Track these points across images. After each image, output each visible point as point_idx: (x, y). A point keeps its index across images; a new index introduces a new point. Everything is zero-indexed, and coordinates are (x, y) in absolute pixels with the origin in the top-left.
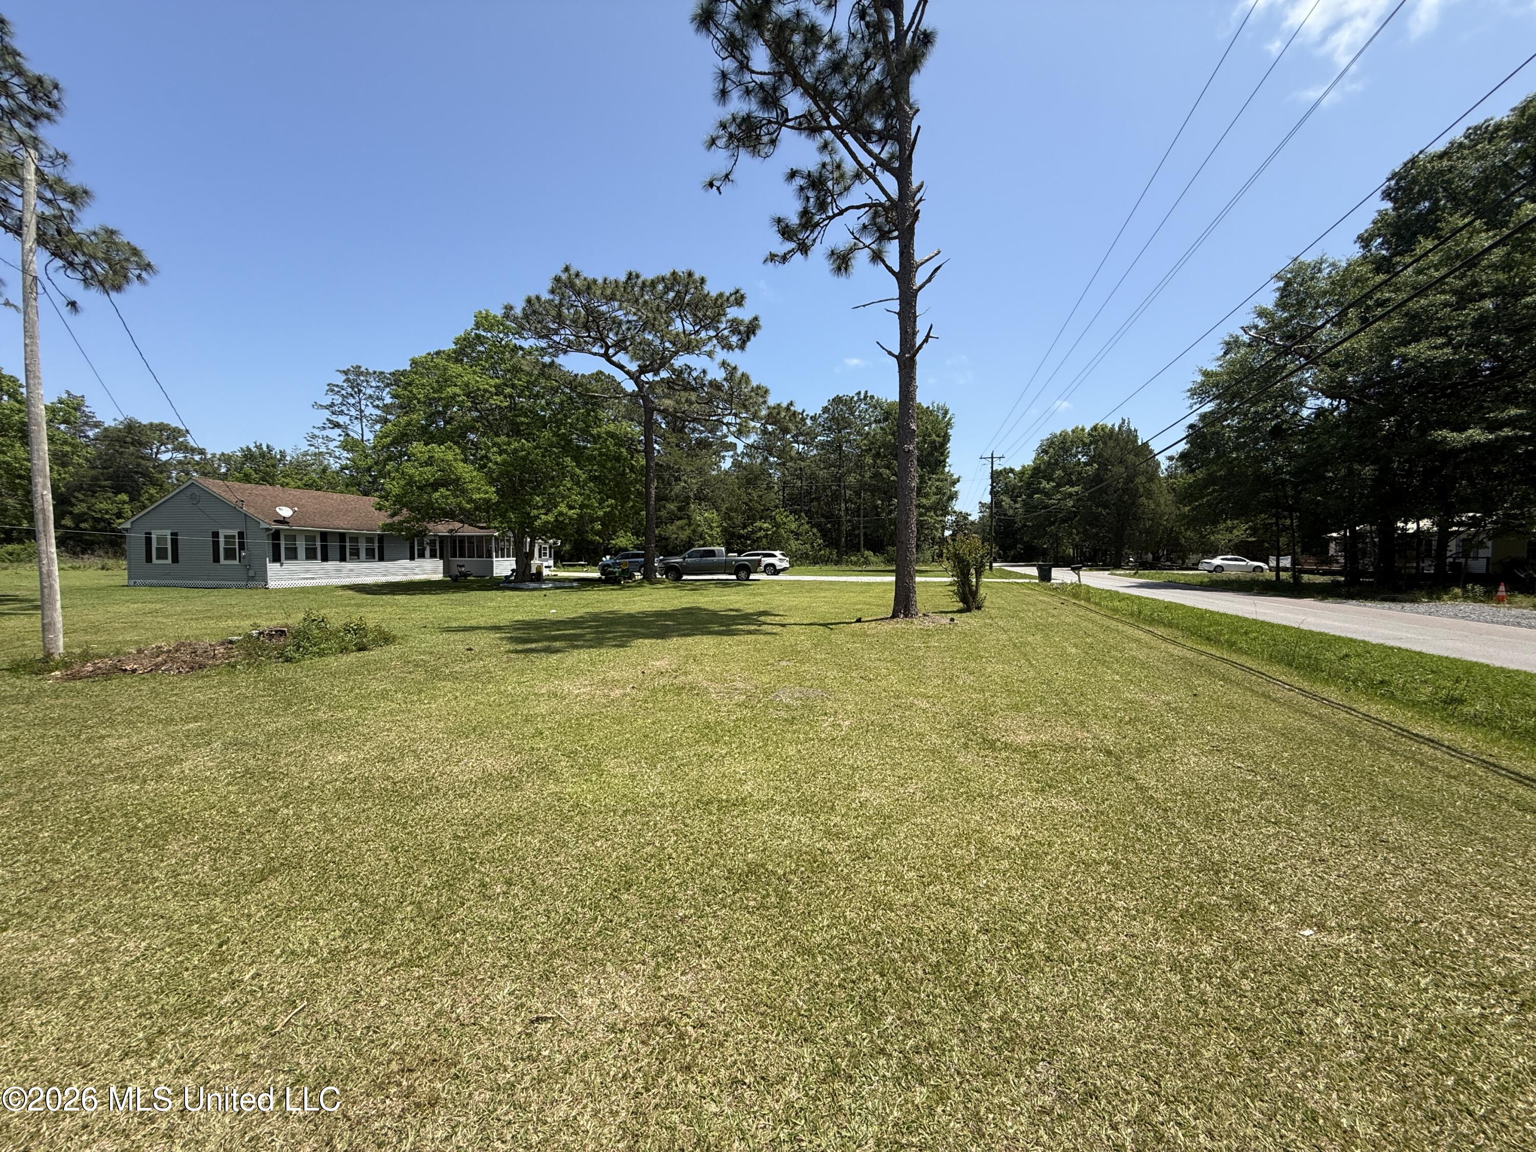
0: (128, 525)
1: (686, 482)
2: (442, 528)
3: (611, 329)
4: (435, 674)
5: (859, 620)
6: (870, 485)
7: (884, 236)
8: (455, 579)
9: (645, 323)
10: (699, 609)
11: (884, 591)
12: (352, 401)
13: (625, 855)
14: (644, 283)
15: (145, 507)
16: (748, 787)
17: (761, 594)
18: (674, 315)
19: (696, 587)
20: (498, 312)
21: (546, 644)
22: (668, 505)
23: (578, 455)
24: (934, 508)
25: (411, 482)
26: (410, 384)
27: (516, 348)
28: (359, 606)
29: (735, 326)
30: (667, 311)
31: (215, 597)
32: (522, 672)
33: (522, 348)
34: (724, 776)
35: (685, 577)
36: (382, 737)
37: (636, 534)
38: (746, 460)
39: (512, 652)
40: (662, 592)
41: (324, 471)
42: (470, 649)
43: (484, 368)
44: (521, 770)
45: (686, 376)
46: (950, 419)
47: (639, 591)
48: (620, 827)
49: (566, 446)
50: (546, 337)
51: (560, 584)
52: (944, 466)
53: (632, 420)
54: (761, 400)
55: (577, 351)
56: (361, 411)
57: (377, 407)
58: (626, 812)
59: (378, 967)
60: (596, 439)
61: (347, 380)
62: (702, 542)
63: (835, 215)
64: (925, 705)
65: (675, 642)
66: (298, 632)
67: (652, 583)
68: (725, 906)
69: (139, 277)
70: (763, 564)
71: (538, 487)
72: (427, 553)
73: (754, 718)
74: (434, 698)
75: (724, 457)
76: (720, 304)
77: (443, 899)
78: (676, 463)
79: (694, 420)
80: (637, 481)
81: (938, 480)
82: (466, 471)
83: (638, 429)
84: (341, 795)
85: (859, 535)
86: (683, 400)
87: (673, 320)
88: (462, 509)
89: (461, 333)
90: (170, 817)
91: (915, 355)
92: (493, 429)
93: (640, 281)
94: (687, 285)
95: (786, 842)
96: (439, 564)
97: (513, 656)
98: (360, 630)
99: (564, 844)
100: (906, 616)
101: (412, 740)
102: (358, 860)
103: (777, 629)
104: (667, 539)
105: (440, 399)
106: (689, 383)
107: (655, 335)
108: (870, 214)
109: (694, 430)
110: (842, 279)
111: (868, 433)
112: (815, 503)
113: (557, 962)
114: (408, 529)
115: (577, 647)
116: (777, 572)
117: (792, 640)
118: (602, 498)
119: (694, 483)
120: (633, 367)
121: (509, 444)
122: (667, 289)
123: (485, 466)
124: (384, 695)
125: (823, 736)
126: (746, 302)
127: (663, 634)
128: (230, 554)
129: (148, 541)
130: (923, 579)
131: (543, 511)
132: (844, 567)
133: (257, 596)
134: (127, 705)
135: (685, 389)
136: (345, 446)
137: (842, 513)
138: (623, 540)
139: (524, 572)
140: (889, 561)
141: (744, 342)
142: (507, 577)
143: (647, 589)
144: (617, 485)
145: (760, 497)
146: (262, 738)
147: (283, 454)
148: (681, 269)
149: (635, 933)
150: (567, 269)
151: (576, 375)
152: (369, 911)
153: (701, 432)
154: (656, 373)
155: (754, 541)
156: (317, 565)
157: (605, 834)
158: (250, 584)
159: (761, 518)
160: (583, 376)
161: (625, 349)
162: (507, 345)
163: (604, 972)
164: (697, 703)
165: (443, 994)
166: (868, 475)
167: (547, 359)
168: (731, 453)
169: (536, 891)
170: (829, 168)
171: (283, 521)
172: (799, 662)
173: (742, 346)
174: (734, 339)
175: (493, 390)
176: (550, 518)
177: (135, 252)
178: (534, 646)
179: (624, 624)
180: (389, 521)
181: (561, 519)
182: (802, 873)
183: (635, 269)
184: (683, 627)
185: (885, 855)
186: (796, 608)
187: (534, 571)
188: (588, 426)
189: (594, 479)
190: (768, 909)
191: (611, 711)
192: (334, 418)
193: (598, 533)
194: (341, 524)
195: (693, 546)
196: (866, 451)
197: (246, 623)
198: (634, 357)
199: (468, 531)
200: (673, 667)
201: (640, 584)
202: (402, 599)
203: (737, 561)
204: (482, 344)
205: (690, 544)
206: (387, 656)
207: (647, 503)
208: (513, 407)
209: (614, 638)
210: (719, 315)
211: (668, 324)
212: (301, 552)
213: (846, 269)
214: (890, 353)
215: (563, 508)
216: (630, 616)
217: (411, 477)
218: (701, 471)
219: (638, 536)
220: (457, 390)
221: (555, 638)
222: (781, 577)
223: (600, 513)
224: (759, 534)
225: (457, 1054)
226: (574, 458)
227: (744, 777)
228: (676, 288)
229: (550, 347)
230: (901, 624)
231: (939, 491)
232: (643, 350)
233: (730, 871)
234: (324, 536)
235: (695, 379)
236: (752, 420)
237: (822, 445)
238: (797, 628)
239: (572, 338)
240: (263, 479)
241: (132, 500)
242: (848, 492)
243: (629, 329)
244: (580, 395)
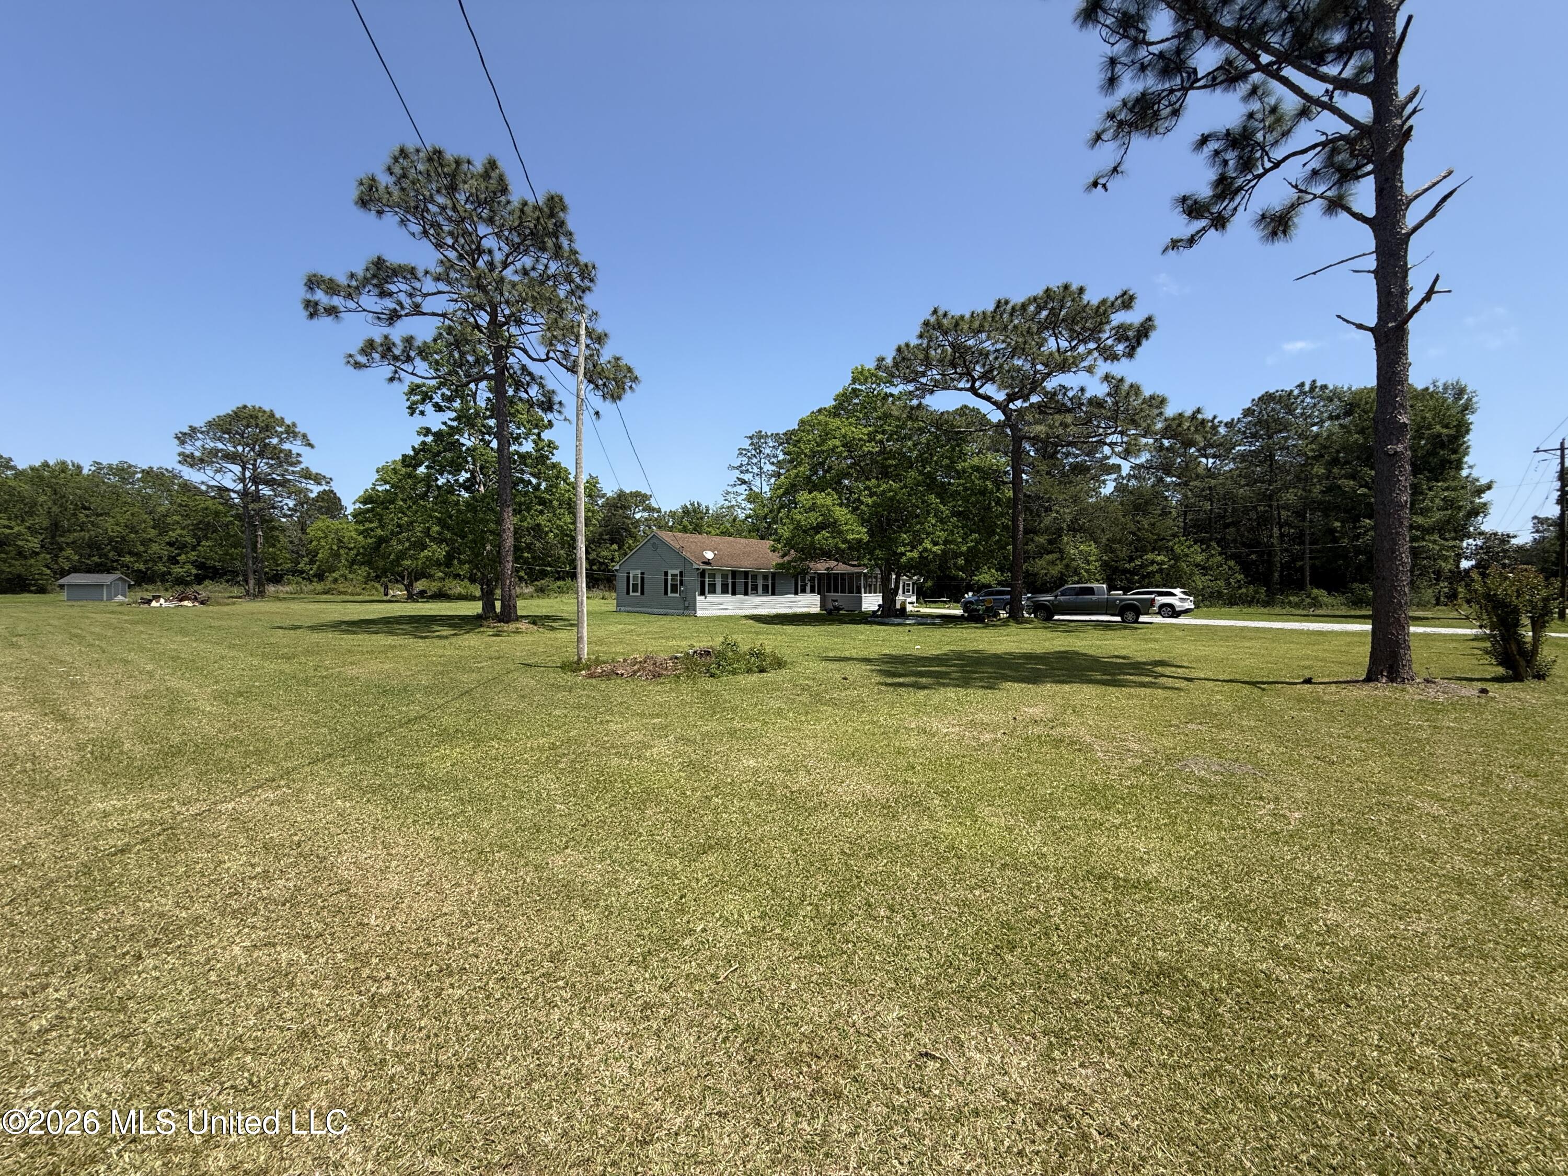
0: (617, 567)
1: (1057, 512)
2: (821, 566)
3: (977, 362)
4: (818, 699)
5: (1308, 681)
6: (1320, 503)
7: (1347, 175)
8: (830, 612)
9: (1015, 349)
10: (1077, 653)
11: (1349, 644)
12: (755, 460)
13: (1006, 912)
14: (1013, 308)
15: (626, 554)
16: (1153, 870)
17: (1156, 641)
18: (1046, 334)
19: (1070, 628)
20: (871, 365)
21: (913, 679)
22: (1036, 538)
23: (943, 492)
24: (1440, 529)
25: (798, 526)
26: (798, 441)
27: (887, 396)
28: (757, 633)
29: (1121, 333)
30: (1040, 331)
31: (664, 622)
32: (893, 704)
33: (892, 395)
34: (1119, 849)
35: (1056, 617)
36: (780, 749)
37: (1001, 569)
38: (1133, 482)
39: (882, 684)
40: (1031, 633)
41: (734, 520)
42: (845, 679)
43: (859, 419)
44: (897, 801)
45: (1060, 397)
46: (1469, 400)
47: (1004, 631)
48: (999, 881)
49: (931, 484)
50: (914, 380)
51: (923, 620)
52: (1459, 467)
53: (998, 451)
54: (1156, 411)
55: (943, 389)
56: (761, 468)
57: (773, 464)
58: (1004, 866)
59: (788, 953)
60: (959, 474)
61: (752, 444)
62: (1076, 578)
63: (1267, 171)
64: (1436, 809)
65: (1048, 688)
66: (719, 652)
67: (1018, 623)
68: (1130, 1005)
69: (631, 387)
70: (1157, 604)
71: (904, 525)
72: (808, 588)
73: (1155, 787)
74: (818, 720)
75: (1104, 482)
76: (1103, 311)
77: (836, 907)
78: (1046, 492)
79: (1070, 444)
80: (1002, 515)
81: (1447, 489)
82: (841, 513)
83: (1004, 460)
84: (753, 794)
85: (1302, 569)
86: (1057, 424)
87: (1046, 340)
88: (837, 548)
89: (840, 390)
90: (646, 788)
91: (1406, 321)
92: (864, 474)
93: (1009, 307)
94: (1062, 301)
95: (1210, 949)
96: (816, 598)
97: (883, 688)
98: (760, 655)
99: (942, 885)
100: (1392, 680)
101: (804, 756)
102: (768, 854)
103: (1183, 684)
104: (1036, 575)
105: (823, 452)
106: (1063, 404)
107: (1026, 360)
108: (1323, 155)
109: (1068, 455)
110: (1280, 245)
111: (1317, 435)
112: (1232, 530)
113: (942, 1003)
114: (794, 567)
115: (944, 685)
116: (1175, 613)
117: (1204, 698)
118: (965, 534)
119: (1068, 513)
120: (1001, 396)
121: (879, 486)
122: (1039, 309)
123: (857, 509)
124: (779, 713)
125: (1259, 826)
126: (1137, 304)
127: (1034, 678)
128: (674, 589)
129: (628, 578)
130: (1421, 630)
131: (908, 548)
132: (1277, 610)
133: (690, 622)
134: (619, 699)
135: (1059, 412)
136: (749, 499)
137: (1275, 541)
138: (986, 576)
139: (889, 608)
140: (1357, 602)
141: (1133, 349)
142: (874, 612)
143: (1013, 628)
144: (981, 520)
145: (1153, 525)
146: (699, 737)
147: (707, 508)
148: (1055, 284)
149: (1023, 1000)
150: (935, 312)
151: (942, 414)
152: (778, 901)
153: (1076, 456)
154: (1026, 398)
155: (1144, 577)
156: (728, 599)
157: (983, 884)
158: (686, 612)
159: (1154, 550)
160: (948, 412)
161: (993, 380)
162: (879, 394)
163: (991, 1031)
164: (1079, 761)
165: (840, 996)
166: (1317, 489)
167: (915, 402)
168: (1114, 476)
169: (918, 926)
170: (1259, 116)
171: (707, 563)
172: (1217, 727)
173: (1130, 354)
174: (1120, 348)
175: (866, 437)
176: (915, 554)
177: (630, 370)
178: (901, 680)
179: (991, 665)
180: (780, 561)
181: (926, 555)
182: (1238, 995)
183: (1002, 296)
184: (1057, 672)
185: (1374, 1010)
186: (1206, 659)
187: (898, 606)
188: (953, 462)
189: (958, 514)
190: (1190, 1027)
191: (982, 755)
192: (742, 476)
193: (961, 569)
194: (745, 564)
195: (1066, 582)
196: (1314, 458)
197: (684, 643)
198: (1002, 386)
199: (842, 568)
200: (1049, 716)
201: (1005, 623)
202: (789, 629)
203: (1122, 600)
204: (857, 396)
205: (1061, 581)
206: (780, 678)
207: (1014, 538)
208: (883, 452)
209: (981, 679)
210: (1101, 323)
211: (1040, 345)
212: (719, 588)
213: (1284, 232)
214: (1360, 327)
215: (927, 544)
216: (996, 656)
217: (799, 522)
218: (1076, 499)
219: (1002, 571)
220: (837, 443)
221: (921, 674)
222: (1182, 620)
223: (964, 548)
224: (1150, 568)
225: (855, 1058)
226: (938, 495)
227: (1146, 857)
228: (1049, 306)
229: (917, 389)
230: (1382, 690)
231: (1450, 504)
232: (1012, 377)
233: (1134, 964)
234: (734, 573)
235: (1071, 399)
236: (1144, 436)
237: (1243, 457)
238: (1210, 684)
239: (938, 377)
240: (695, 529)
241: (620, 548)
242: (1284, 514)
243: (996, 358)
244: (946, 432)
